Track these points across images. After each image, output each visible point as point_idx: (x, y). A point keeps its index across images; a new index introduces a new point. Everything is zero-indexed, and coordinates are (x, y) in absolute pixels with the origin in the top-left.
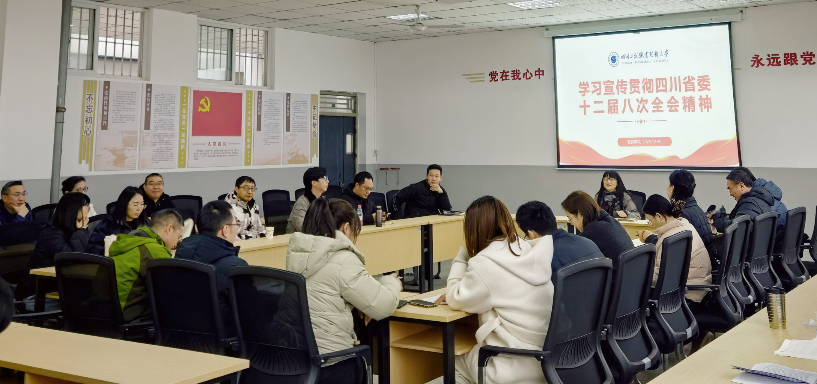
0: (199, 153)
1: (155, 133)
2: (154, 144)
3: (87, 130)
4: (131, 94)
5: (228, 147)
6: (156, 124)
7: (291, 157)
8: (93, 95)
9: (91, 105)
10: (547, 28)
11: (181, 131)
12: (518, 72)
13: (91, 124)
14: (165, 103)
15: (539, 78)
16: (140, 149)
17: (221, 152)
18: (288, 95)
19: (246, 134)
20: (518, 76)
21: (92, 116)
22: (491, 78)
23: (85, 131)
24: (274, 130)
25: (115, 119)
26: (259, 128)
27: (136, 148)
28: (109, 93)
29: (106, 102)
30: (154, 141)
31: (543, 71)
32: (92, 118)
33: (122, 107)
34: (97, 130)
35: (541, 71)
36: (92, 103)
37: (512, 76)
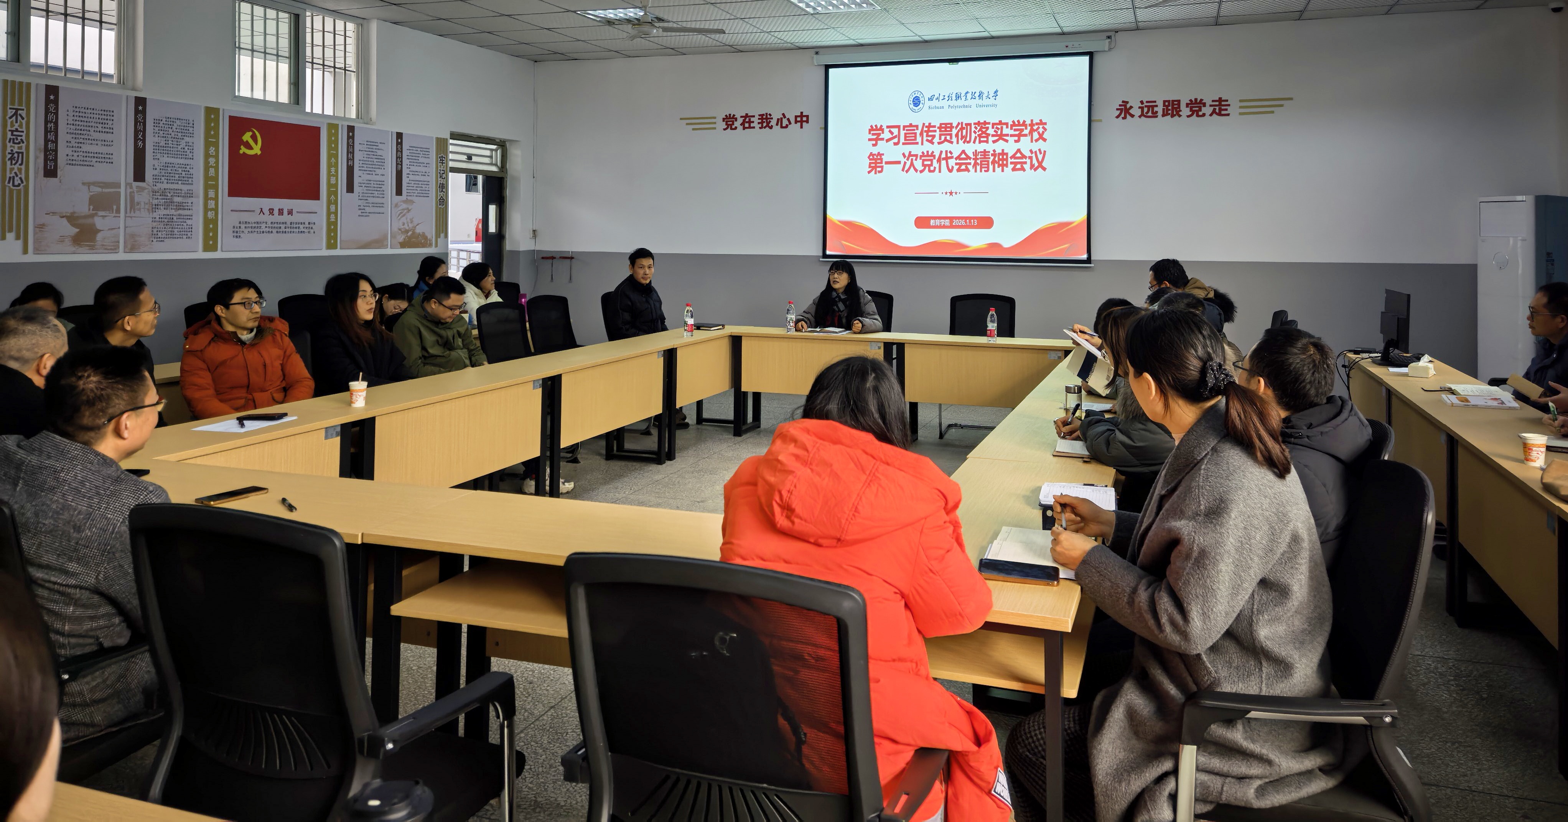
0: (243, 226)
1: (155, 187)
2: (154, 208)
3: (14, 177)
4: (103, 112)
5: (296, 218)
6: (156, 172)
7: (403, 237)
8: (23, 110)
9: (19, 129)
10: (817, 50)
11: (207, 187)
12: (769, 117)
13: (21, 164)
14: (173, 134)
15: (802, 127)
16: (126, 217)
17: (283, 226)
18: (399, 135)
19: (329, 196)
20: (768, 123)
21: (23, 150)
22: (726, 124)
23: (10, 178)
24: (376, 192)
25: (72, 158)
26: (350, 188)
27: (118, 215)
28: (57, 109)
29: (51, 125)
30: (155, 202)
31: (807, 116)
32: (22, 153)
33: (86, 137)
34: (35, 178)
35: (805, 116)
36: (21, 126)
37: (759, 123)
